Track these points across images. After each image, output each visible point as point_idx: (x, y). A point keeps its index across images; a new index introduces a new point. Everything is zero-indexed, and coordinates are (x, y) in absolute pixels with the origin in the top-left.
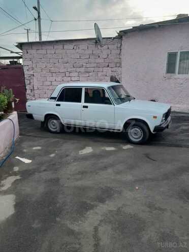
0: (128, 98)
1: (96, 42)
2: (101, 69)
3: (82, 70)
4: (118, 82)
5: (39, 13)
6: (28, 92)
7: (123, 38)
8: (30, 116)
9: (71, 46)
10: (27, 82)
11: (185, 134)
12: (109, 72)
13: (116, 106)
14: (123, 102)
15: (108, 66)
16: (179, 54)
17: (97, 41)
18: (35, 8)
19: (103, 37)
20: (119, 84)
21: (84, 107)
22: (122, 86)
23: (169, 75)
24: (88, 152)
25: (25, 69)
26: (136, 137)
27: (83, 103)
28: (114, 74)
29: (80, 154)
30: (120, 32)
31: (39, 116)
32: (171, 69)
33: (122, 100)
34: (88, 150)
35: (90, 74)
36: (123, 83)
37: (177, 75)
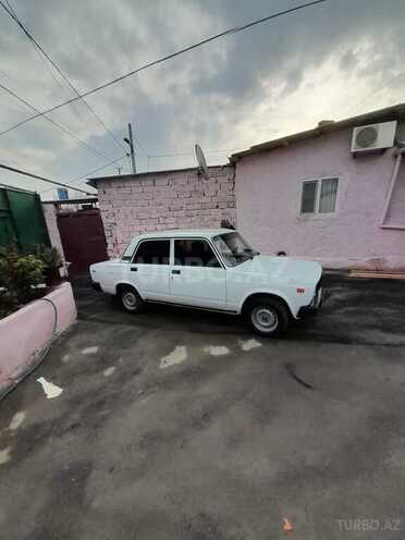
0: (249, 254)
1: (199, 174)
2: (207, 212)
3: (182, 213)
4: (232, 228)
5: (132, 147)
6: (110, 246)
7: (238, 165)
8: (97, 286)
9: (165, 181)
10: (107, 234)
11: (345, 309)
12: (219, 215)
13: (230, 270)
14: (242, 261)
15: (217, 207)
16: (320, 183)
17: (200, 172)
18: (126, 140)
19: (208, 165)
20: (232, 231)
21: (174, 272)
22: (236, 235)
23: (305, 214)
24: (178, 361)
25: (103, 215)
26: (266, 324)
27: (172, 266)
28: (226, 218)
29: (162, 366)
30: (233, 156)
31: (109, 287)
32: (307, 205)
33: (238, 258)
34: (179, 356)
35: (193, 219)
36: (239, 230)
37: (317, 215)
